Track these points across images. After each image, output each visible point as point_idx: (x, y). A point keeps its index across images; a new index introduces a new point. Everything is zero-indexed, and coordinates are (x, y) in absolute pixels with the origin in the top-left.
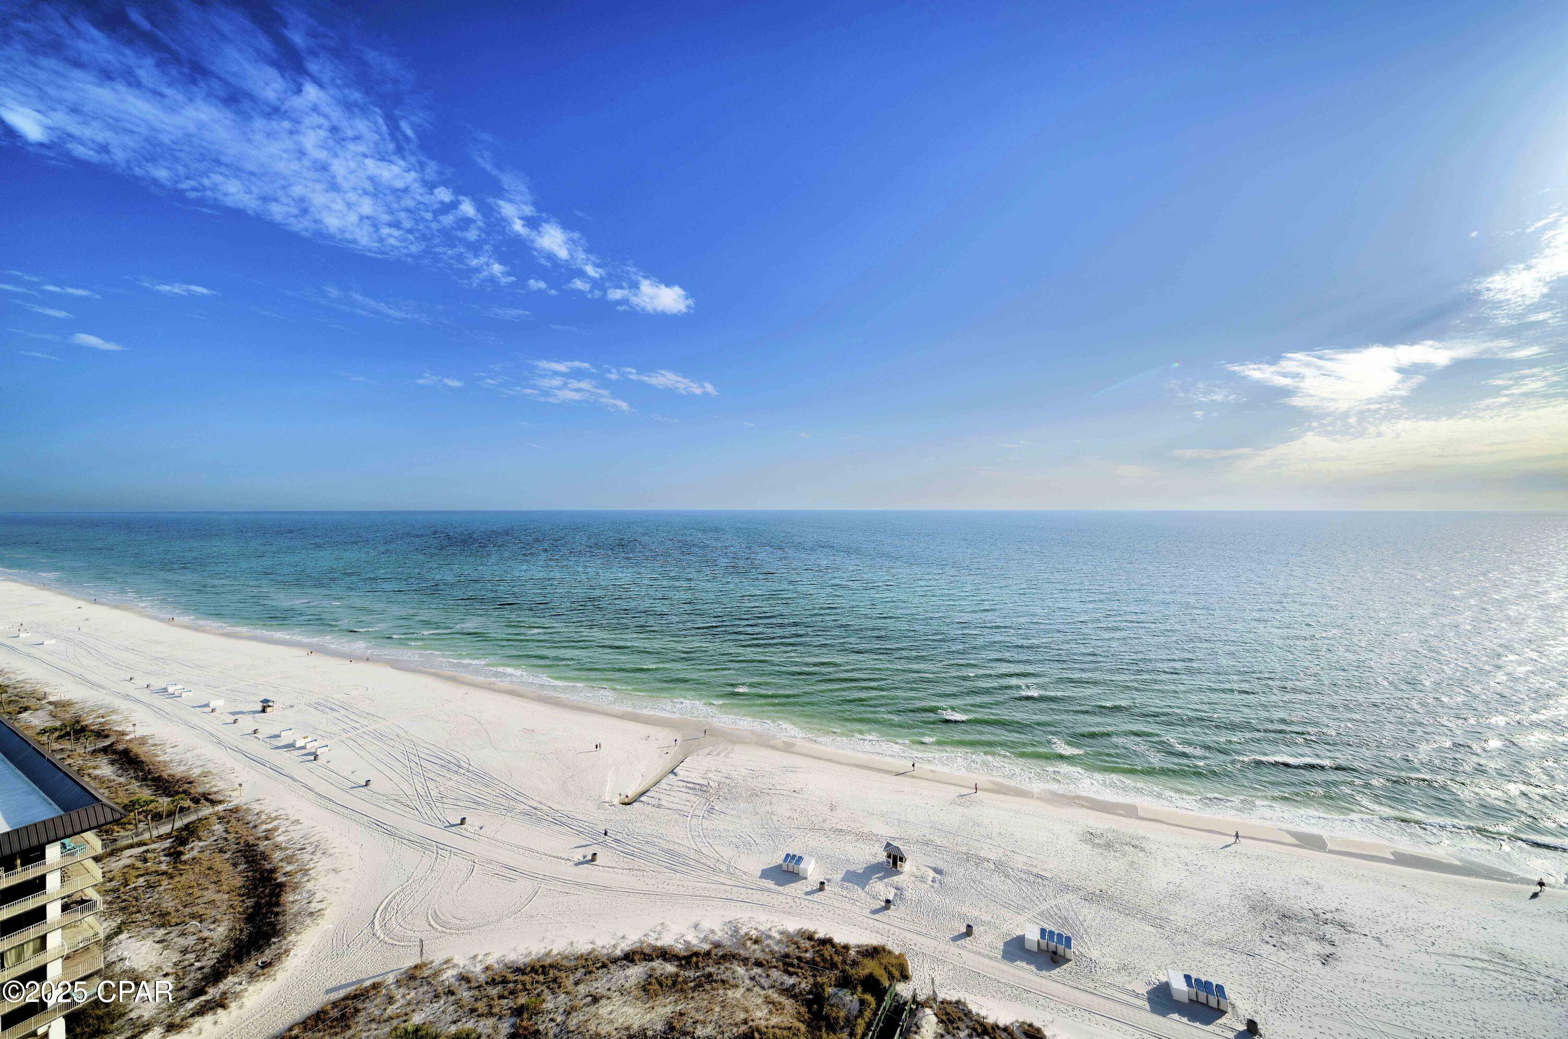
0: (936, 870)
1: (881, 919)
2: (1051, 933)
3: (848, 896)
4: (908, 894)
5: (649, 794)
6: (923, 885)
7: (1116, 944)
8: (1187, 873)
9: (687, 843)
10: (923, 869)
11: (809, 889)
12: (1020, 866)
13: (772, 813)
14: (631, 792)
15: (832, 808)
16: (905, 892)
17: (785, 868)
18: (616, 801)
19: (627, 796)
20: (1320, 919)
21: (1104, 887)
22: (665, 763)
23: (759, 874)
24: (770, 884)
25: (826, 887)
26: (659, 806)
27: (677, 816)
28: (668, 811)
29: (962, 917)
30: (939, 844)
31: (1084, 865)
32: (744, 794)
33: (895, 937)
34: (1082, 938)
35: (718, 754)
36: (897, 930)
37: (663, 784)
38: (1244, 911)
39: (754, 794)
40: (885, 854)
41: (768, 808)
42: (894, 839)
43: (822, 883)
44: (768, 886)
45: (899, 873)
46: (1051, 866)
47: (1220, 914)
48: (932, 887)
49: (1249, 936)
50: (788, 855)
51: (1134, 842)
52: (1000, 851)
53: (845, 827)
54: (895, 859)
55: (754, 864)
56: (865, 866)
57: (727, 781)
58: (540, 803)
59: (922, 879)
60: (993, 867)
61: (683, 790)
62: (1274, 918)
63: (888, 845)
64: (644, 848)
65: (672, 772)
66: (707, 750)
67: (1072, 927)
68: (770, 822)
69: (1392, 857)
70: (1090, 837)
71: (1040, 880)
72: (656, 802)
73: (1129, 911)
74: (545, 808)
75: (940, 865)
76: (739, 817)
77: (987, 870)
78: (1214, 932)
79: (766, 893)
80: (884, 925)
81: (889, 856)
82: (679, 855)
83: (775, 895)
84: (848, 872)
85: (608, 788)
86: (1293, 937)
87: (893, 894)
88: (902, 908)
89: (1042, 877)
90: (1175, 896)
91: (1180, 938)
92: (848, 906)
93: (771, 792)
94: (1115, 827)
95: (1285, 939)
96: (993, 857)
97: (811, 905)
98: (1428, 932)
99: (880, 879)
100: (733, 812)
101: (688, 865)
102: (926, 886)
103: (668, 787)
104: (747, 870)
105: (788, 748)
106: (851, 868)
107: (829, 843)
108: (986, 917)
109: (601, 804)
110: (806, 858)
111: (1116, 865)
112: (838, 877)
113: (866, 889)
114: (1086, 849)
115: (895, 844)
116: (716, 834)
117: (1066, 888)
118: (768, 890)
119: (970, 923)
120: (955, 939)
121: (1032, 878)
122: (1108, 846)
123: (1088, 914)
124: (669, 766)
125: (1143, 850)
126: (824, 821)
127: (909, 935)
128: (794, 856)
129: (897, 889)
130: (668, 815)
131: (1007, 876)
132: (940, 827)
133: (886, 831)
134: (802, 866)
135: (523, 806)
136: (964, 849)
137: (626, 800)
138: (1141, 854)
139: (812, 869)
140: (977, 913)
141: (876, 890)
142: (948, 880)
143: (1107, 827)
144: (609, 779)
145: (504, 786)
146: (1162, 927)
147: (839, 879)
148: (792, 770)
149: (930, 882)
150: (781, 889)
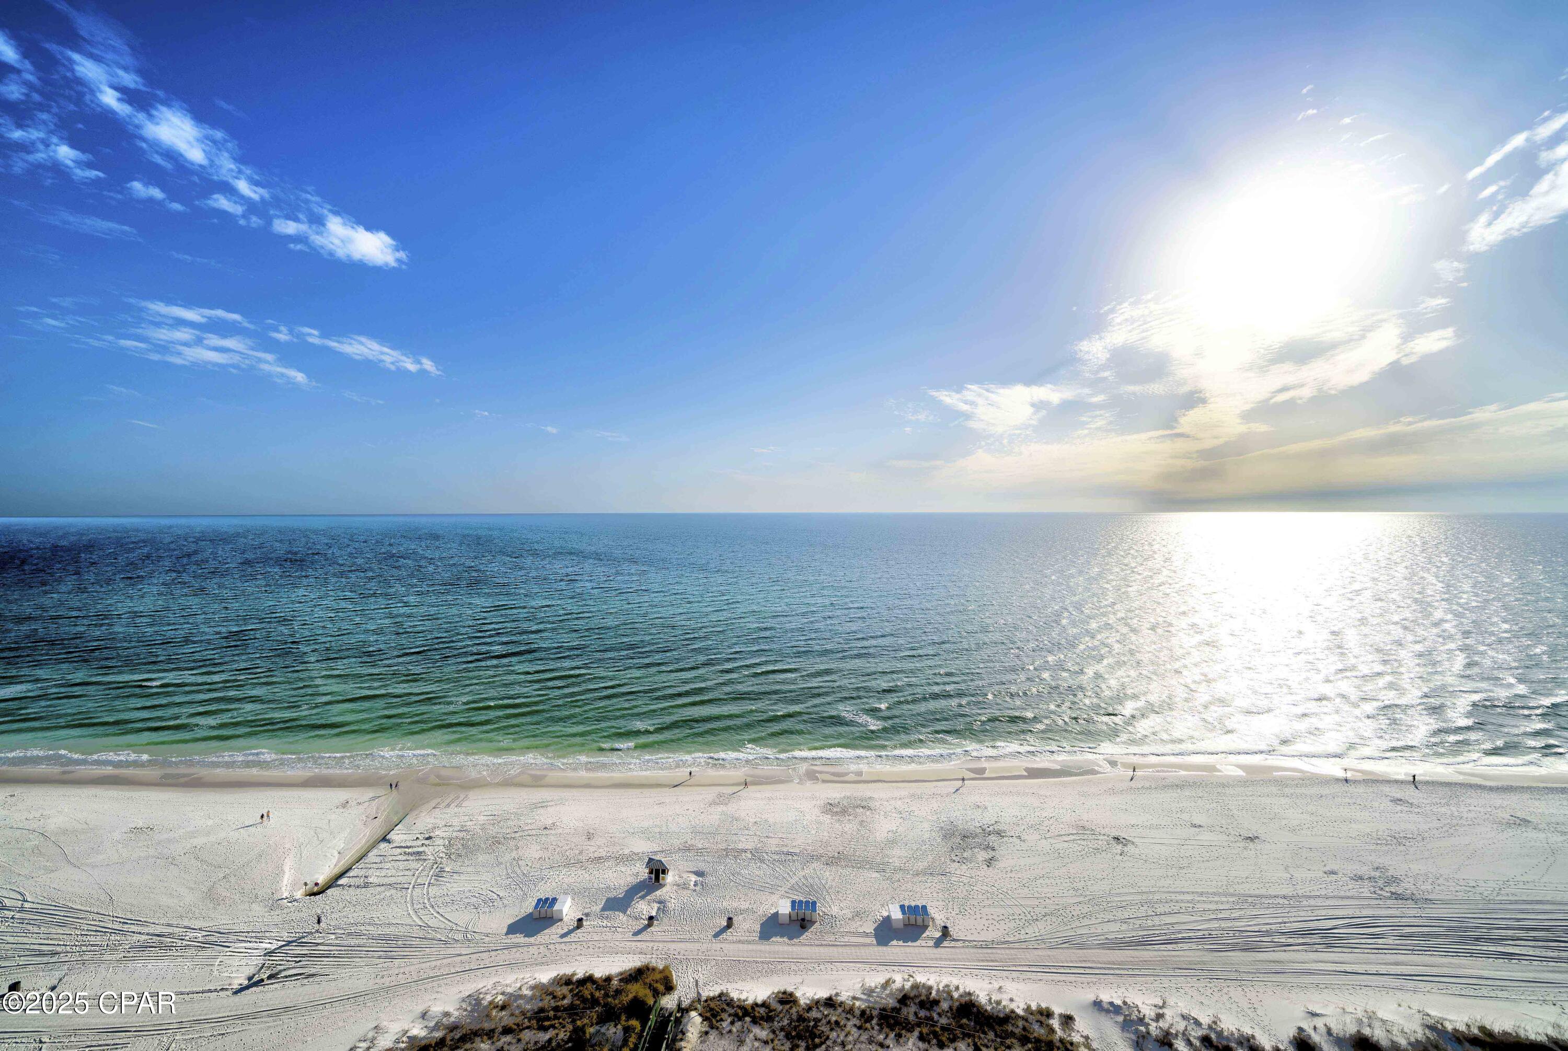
0: (699, 874)
1: (644, 939)
2: (801, 902)
3: (609, 924)
4: (671, 906)
5: (351, 874)
6: (685, 892)
7: (851, 896)
8: (901, 821)
9: (409, 921)
10: (685, 875)
11: (566, 930)
12: (774, 849)
13: (519, 859)
14: (321, 879)
15: (589, 837)
16: (669, 905)
17: (536, 915)
18: (299, 894)
19: (317, 884)
20: (986, 833)
21: (841, 849)
22: (376, 829)
23: (505, 930)
24: (519, 939)
25: (584, 923)
26: (366, 885)
27: (393, 891)
28: (379, 889)
29: (722, 912)
30: (700, 846)
31: (826, 834)
32: (483, 846)
33: (658, 953)
34: (824, 899)
35: (448, 805)
36: (661, 945)
37: (372, 857)
38: (939, 840)
39: (496, 841)
40: (647, 871)
41: (514, 854)
42: (655, 853)
43: (580, 920)
44: (517, 940)
45: (662, 886)
46: (799, 842)
47: (924, 847)
48: (695, 891)
49: (943, 859)
50: (540, 900)
51: (864, 804)
52: (756, 839)
53: (604, 854)
54: (657, 872)
55: (498, 922)
56: (626, 888)
57: (461, 835)
58: (169, 925)
59: (684, 886)
60: (750, 856)
61: (400, 857)
62: (958, 840)
63: (651, 860)
64: (345, 943)
65: (384, 839)
66: (433, 804)
67: (817, 892)
68: (517, 869)
69: (1026, 774)
70: (830, 808)
71: (790, 857)
72: (361, 881)
73: (861, 864)
74: (176, 930)
75: (702, 866)
76: (478, 873)
77: (744, 860)
78: (920, 864)
79: (514, 950)
80: (648, 944)
81: (651, 872)
82: (397, 938)
83: (525, 948)
84: (608, 900)
85: (287, 879)
86: (970, 851)
87: (656, 909)
88: (665, 920)
89: (791, 854)
90: (892, 842)
91: (899, 875)
92: (609, 936)
93: (517, 835)
94: (848, 794)
95: (965, 855)
96: (749, 846)
97: (567, 948)
98: (1046, 823)
99: (643, 897)
100: (470, 869)
101: (411, 946)
102: (689, 892)
103: (378, 860)
104: (490, 931)
105: (537, 782)
106: (611, 895)
107: (587, 875)
108: (744, 905)
109: (275, 903)
110: (561, 898)
111: (849, 826)
112: (597, 908)
113: (628, 912)
114: (827, 818)
115: (657, 858)
116: (447, 899)
117: (813, 858)
118: (517, 946)
119: (731, 916)
120: (716, 935)
121: (783, 857)
122: (844, 812)
123: (829, 875)
124: (379, 833)
125: (869, 809)
126: (581, 853)
127: (672, 946)
128: (547, 899)
129: (660, 902)
130: (379, 893)
131: (762, 861)
132: (701, 830)
133: (644, 847)
134: (556, 907)
135: (136, 937)
136: (724, 846)
137: (316, 889)
138: (868, 813)
139: (568, 909)
140: (735, 905)
141: (639, 910)
142: (709, 879)
143: (842, 796)
144: (286, 869)
145: (100, 917)
146: (884, 871)
147: (598, 910)
148: (543, 805)
149: (692, 887)
150: (532, 940)
